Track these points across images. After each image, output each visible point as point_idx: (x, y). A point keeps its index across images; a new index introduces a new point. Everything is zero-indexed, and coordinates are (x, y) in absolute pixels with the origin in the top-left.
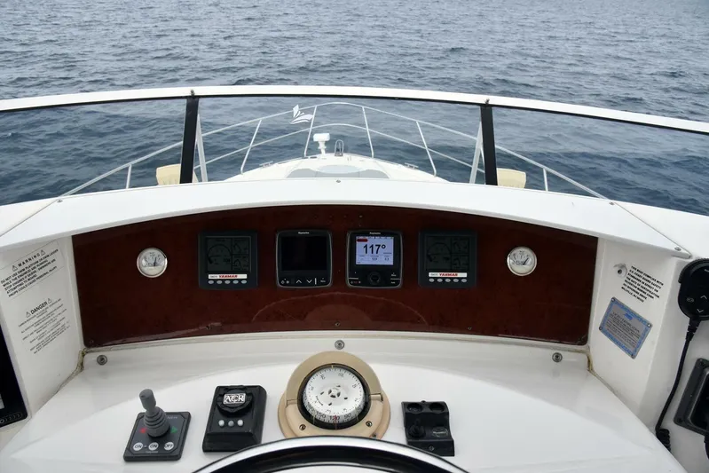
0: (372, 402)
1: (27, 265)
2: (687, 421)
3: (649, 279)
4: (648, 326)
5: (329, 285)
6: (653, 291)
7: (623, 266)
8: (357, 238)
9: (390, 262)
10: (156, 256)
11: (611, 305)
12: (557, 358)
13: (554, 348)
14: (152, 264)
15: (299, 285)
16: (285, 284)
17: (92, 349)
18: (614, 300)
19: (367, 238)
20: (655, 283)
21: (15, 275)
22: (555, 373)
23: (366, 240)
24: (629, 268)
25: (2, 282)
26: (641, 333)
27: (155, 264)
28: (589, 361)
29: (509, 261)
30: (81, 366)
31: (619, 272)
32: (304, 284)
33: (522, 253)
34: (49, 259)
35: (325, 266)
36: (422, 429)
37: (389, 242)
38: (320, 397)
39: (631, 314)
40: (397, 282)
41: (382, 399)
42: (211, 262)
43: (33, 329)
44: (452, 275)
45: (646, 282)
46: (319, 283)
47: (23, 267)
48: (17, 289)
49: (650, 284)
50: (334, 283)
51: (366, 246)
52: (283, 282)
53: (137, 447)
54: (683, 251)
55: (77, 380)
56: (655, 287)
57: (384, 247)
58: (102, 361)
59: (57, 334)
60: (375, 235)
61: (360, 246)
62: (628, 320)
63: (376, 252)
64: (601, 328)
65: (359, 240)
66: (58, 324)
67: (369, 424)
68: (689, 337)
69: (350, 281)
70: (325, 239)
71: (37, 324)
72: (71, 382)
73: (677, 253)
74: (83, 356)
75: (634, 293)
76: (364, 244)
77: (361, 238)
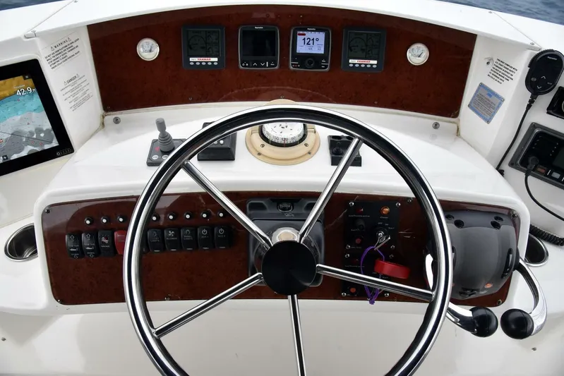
0: (309, 133)
1: (60, 47)
2: (516, 164)
3: (508, 67)
4: (502, 100)
5: (277, 67)
6: (509, 75)
7: (492, 59)
8: (298, 32)
9: (322, 52)
10: (151, 44)
11: (479, 88)
12: (436, 126)
13: (435, 119)
14: (148, 50)
15: (255, 66)
16: (245, 66)
17: (109, 113)
18: (481, 85)
19: (305, 32)
20: (512, 69)
21: (54, 53)
22: (434, 137)
23: (304, 35)
24: (495, 60)
25: (46, 58)
26: (496, 107)
27: (150, 51)
28: (458, 129)
29: (409, 54)
30: (103, 124)
31: (488, 63)
32: (259, 66)
33: (418, 48)
34: (74, 45)
35: (274, 54)
36: (341, 150)
37: (321, 36)
38: (275, 129)
39: (491, 93)
40: (326, 67)
41: (315, 132)
42: (191, 48)
43: (69, 94)
44: (366, 62)
45: (505, 69)
46: (270, 66)
47: (58, 48)
48: (56, 64)
49: (508, 71)
50: (280, 67)
51: (304, 39)
52: (243, 64)
53: (155, 158)
54: (535, 45)
55: (101, 132)
56: (511, 73)
57: (317, 40)
58: (117, 121)
59: (85, 100)
60: (311, 31)
61: (300, 39)
62: (488, 97)
63: (312, 43)
64: (469, 106)
65: (300, 34)
66: (85, 93)
67: (306, 145)
68: (529, 107)
69: (292, 64)
70: (274, 33)
71: (72, 90)
72: (97, 135)
73: (531, 47)
74: (103, 117)
75: (496, 78)
76: (303, 37)
77: (301, 32)
